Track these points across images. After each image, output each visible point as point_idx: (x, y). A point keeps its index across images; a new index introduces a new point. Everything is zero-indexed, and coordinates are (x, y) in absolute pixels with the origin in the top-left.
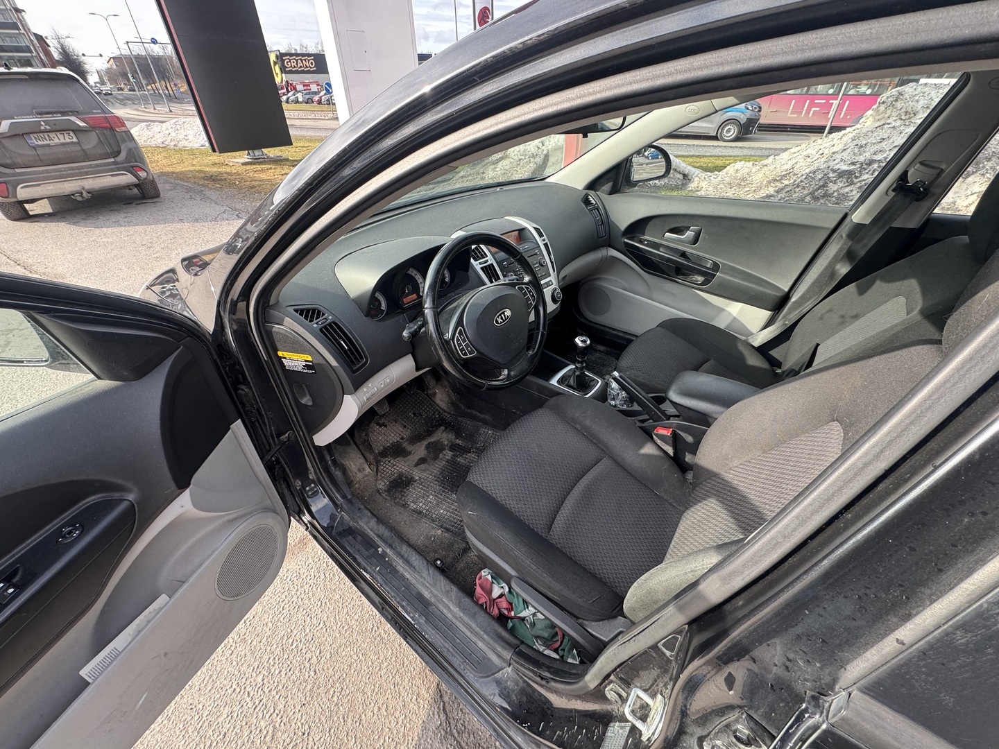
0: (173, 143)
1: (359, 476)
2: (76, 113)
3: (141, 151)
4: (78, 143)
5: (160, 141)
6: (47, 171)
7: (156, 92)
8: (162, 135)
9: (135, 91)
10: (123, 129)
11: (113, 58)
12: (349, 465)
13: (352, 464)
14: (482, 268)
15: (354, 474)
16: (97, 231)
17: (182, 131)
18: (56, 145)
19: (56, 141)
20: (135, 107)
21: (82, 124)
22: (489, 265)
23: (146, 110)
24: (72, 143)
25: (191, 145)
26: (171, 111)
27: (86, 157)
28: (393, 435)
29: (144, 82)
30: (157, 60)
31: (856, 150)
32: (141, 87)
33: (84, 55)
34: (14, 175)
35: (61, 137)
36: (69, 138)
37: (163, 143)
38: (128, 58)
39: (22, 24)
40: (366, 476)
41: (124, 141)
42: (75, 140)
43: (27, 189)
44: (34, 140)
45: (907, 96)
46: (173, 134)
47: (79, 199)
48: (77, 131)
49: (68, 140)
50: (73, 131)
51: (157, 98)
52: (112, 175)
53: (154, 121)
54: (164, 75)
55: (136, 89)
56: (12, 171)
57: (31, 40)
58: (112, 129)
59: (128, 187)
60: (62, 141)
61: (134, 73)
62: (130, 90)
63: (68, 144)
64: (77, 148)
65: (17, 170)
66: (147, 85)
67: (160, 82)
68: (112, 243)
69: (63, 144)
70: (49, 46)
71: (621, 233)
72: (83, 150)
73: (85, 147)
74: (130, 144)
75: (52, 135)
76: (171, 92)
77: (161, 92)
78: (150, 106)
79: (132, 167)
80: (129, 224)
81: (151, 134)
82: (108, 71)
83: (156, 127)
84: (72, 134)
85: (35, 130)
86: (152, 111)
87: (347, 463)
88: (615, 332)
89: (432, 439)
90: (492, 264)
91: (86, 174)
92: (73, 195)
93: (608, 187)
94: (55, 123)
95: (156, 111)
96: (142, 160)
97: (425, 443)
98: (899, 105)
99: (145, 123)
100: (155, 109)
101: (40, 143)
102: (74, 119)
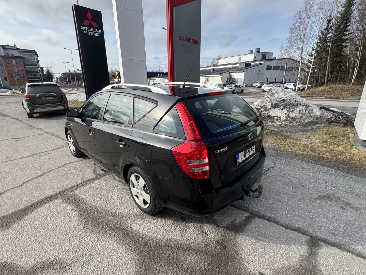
0: (76, 100)
2: (54, 92)
3: (67, 102)
5: (72, 99)
6: (43, 106)
7: (75, 84)
8: (73, 97)
9: (67, 83)
10: (65, 96)
11: (63, 74)
16: (51, 121)
17: (80, 96)
18: (48, 100)
19: (48, 99)
20: (67, 89)
21: (55, 95)
23: (70, 90)
25: (81, 100)
26: (78, 90)
27: (54, 102)
29: (71, 81)
30: (77, 74)
31: (262, 103)
32: (70, 82)
33: (54, 73)
34: (35, 106)
35: (49, 98)
36: (51, 98)
37: (73, 100)
38: (68, 74)
39: (38, 65)
41: (64, 99)
42: (52, 98)
43: (37, 110)
44: (43, 99)
45: (272, 90)
46: (77, 97)
47: (49, 113)
48: (54, 96)
49: (51, 99)
50: (53, 97)
51: (74, 86)
52: (59, 107)
53: (72, 93)
54: (78, 79)
55: (68, 83)
56: (35, 105)
57: (39, 69)
58: (62, 96)
59: (61, 110)
60: (49, 99)
61: (69, 78)
62: (66, 83)
64: (52, 100)
65: (36, 105)
66: (72, 82)
67: (77, 81)
68: (54, 123)
69: (49, 100)
70: (44, 70)
72: (54, 101)
73: (54, 100)
74: (65, 100)
75: (47, 97)
76: (79, 84)
77: (76, 84)
78: (71, 88)
79: (64, 105)
80: (60, 119)
81: (70, 97)
82: (60, 78)
83: (72, 95)
84: (52, 97)
85: (44, 96)
86: (72, 90)
91: (52, 106)
92: (47, 112)
94: (49, 95)
95: (73, 90)
96: (67, 104)
98: (270, 92)
99: (69, 94)
100: (73, 89)
101: (44, 99)
102: (54, 94)
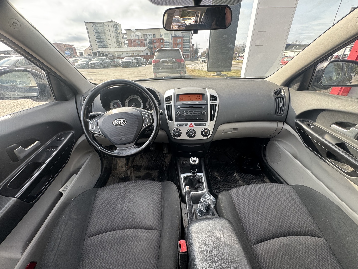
1: (120, 168)
4: (172, 65)
10: (183, 62)
12: (119, 163)
13: (120, 163)
14: (166, 106)
15: (119, 167)
19: (168, 64)
21: (175, 61)
22: (170, 105)
24: (171, 65)
27: (172, 68)
28: (142, 162)
35: (170, 63)
40: (122, 170)
41: (182, 65)
42: (172, 64)
43: (159, 75)
44: (165, 64)
48: (173, 62)
52: (175, 74)
57: (191, 45)
58: (180, 62)
63: (170, 65)
69: (169, 65)
71: (295, 116)
75: (168, 63)
79: (181, 72)
85: (166, 62)
87: (119, 162)
88: (279, 177)
89: (150, 172)
90: (171, 105)
93: (296, 86)
94: (170, 60)
97: (147, 172)
101: (166, 65)
102: (174, 59)
